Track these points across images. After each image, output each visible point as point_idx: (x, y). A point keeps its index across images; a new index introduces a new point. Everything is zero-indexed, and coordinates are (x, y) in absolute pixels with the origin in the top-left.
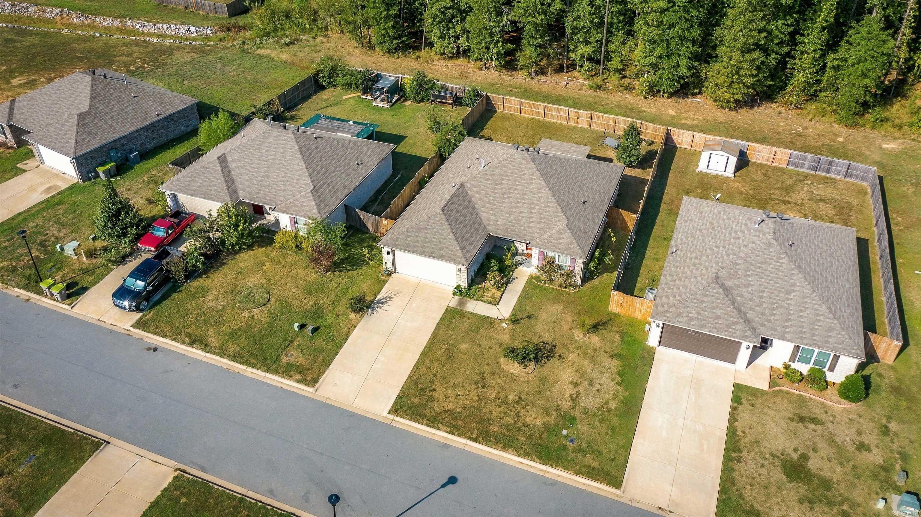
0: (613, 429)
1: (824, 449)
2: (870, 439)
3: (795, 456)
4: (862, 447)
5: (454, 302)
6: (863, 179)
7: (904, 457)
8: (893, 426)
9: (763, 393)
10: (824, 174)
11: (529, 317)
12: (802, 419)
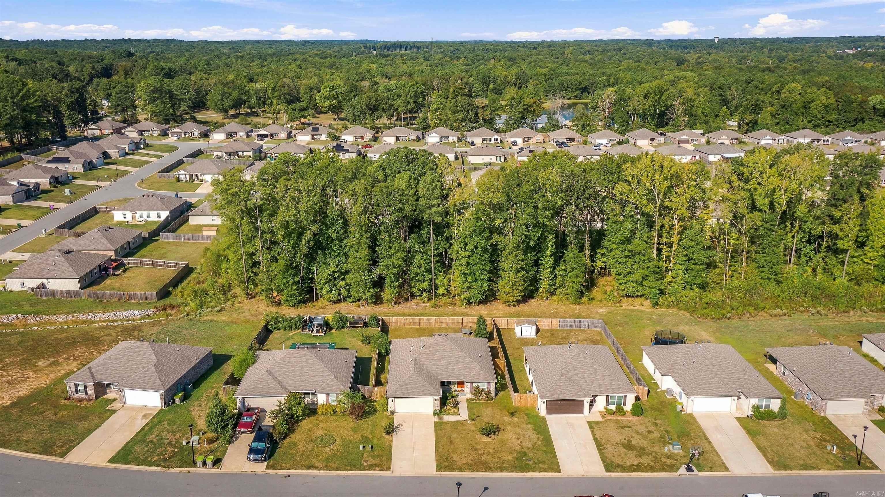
0: (545, 452)
1: (636, 436)
2: (652, 428)
3: (626, 441)
4: (650, 432)
5: (436, 419)
6: (597, 327)
7: (667, 431)
8: (658, 422)
9: (601, 422)
10: (578, 328)
11: (479, 416)
12: (622, 428)
